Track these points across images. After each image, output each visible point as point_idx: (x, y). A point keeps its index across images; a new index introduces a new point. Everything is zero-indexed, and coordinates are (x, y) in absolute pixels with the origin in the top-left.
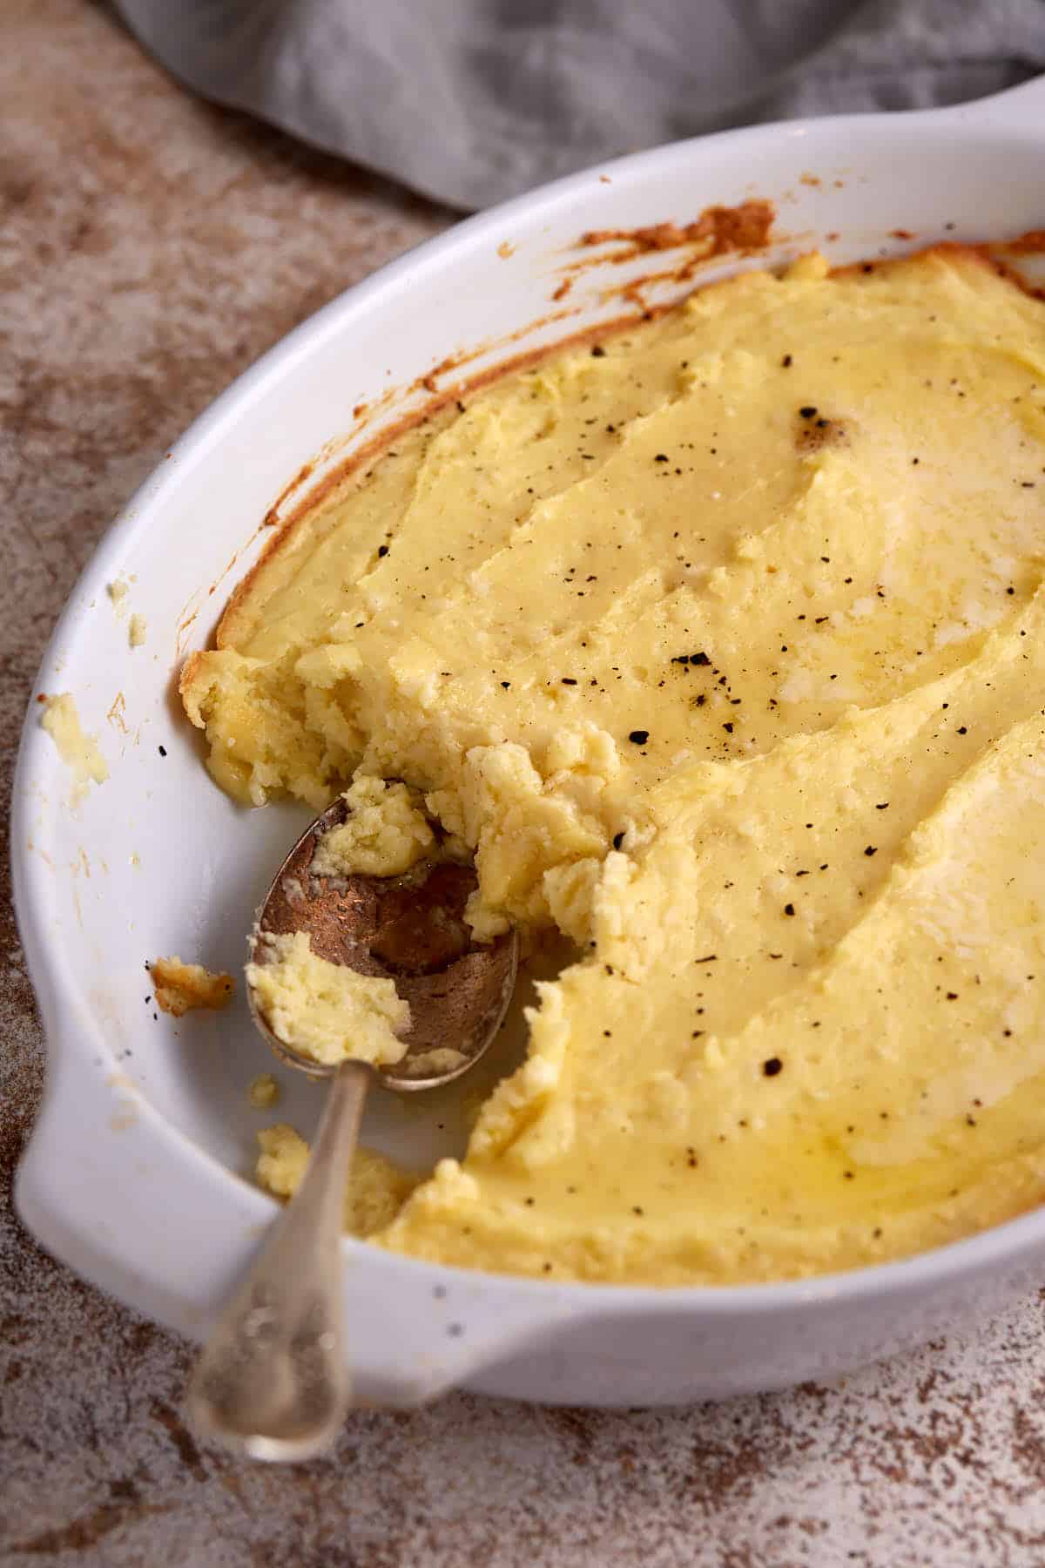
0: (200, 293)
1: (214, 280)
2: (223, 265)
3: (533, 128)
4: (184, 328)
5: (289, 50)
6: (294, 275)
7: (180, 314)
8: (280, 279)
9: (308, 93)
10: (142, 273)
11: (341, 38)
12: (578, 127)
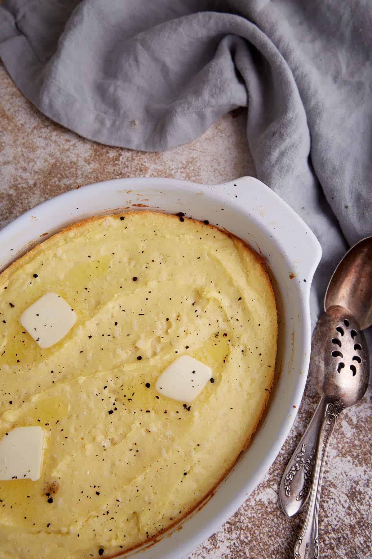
0: (25, 165)
1: (29, 160)
2: (31, 156)
3: (111, 111)
4: (21, 177)
5: (46, 93)
6: (49, 159)
7: (20, 172)
8: (46, 161)
9: (51, 106)
10: (11, 158)
11: (59, 90)
12: (122, 112)
